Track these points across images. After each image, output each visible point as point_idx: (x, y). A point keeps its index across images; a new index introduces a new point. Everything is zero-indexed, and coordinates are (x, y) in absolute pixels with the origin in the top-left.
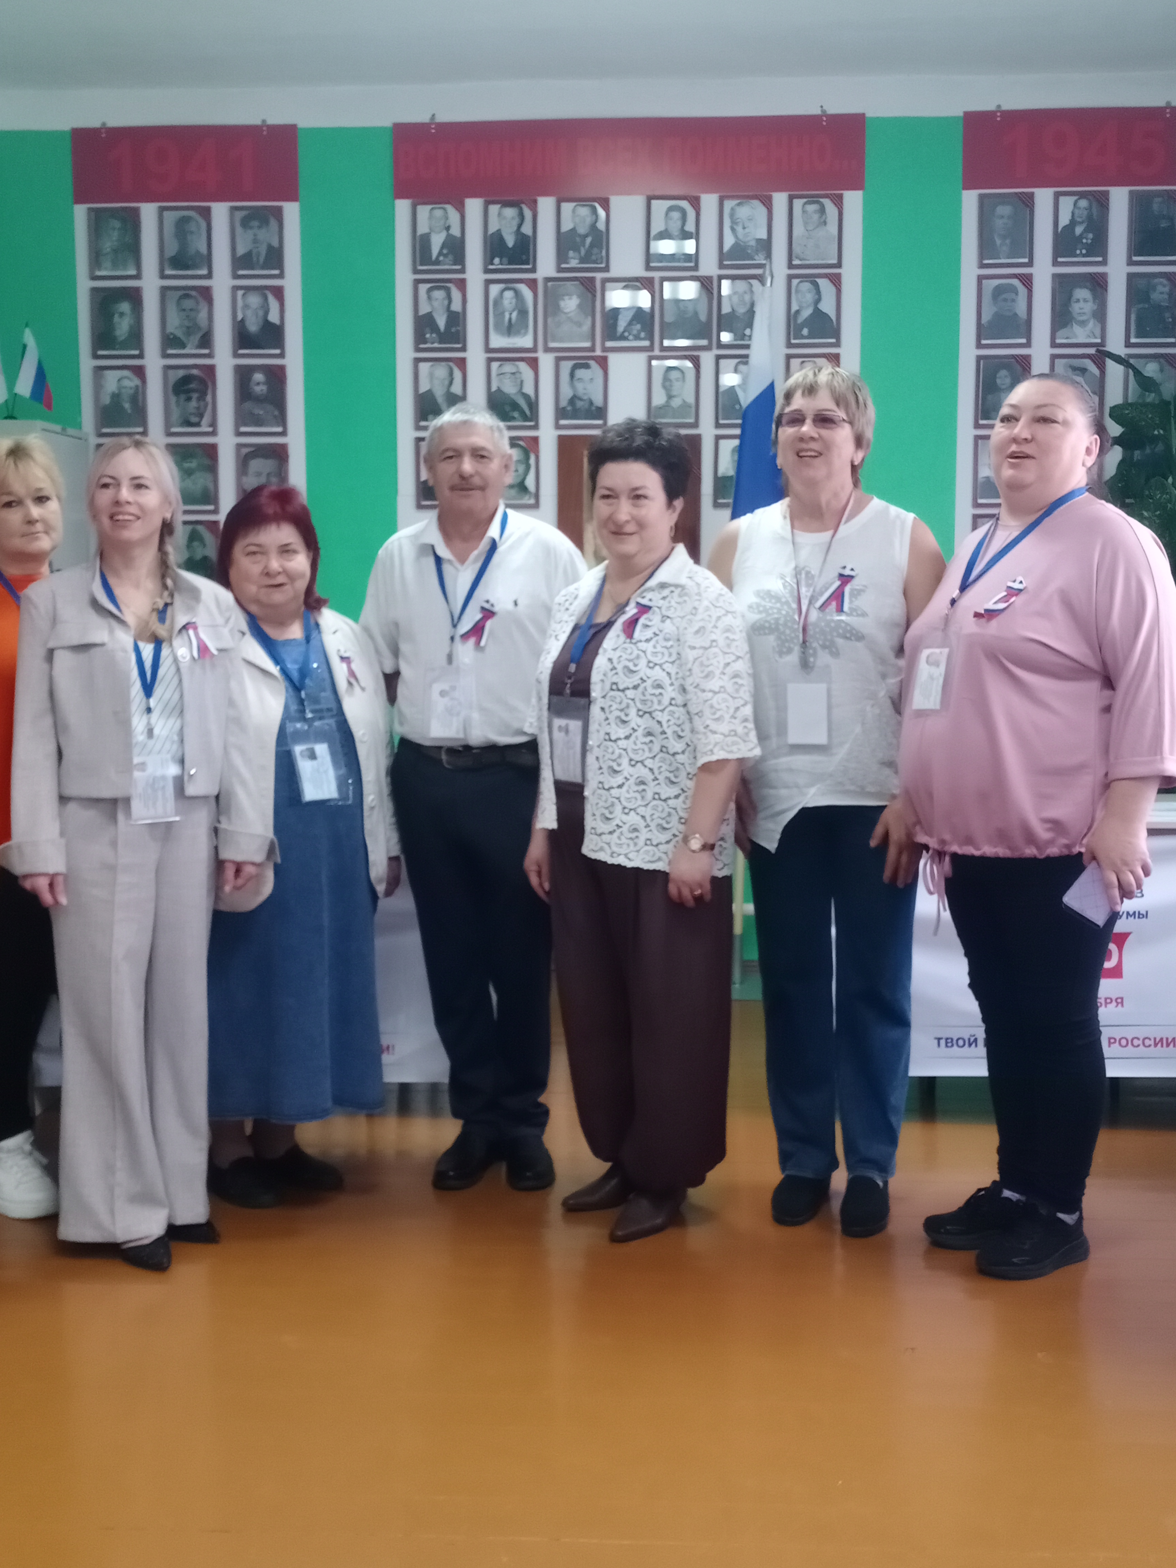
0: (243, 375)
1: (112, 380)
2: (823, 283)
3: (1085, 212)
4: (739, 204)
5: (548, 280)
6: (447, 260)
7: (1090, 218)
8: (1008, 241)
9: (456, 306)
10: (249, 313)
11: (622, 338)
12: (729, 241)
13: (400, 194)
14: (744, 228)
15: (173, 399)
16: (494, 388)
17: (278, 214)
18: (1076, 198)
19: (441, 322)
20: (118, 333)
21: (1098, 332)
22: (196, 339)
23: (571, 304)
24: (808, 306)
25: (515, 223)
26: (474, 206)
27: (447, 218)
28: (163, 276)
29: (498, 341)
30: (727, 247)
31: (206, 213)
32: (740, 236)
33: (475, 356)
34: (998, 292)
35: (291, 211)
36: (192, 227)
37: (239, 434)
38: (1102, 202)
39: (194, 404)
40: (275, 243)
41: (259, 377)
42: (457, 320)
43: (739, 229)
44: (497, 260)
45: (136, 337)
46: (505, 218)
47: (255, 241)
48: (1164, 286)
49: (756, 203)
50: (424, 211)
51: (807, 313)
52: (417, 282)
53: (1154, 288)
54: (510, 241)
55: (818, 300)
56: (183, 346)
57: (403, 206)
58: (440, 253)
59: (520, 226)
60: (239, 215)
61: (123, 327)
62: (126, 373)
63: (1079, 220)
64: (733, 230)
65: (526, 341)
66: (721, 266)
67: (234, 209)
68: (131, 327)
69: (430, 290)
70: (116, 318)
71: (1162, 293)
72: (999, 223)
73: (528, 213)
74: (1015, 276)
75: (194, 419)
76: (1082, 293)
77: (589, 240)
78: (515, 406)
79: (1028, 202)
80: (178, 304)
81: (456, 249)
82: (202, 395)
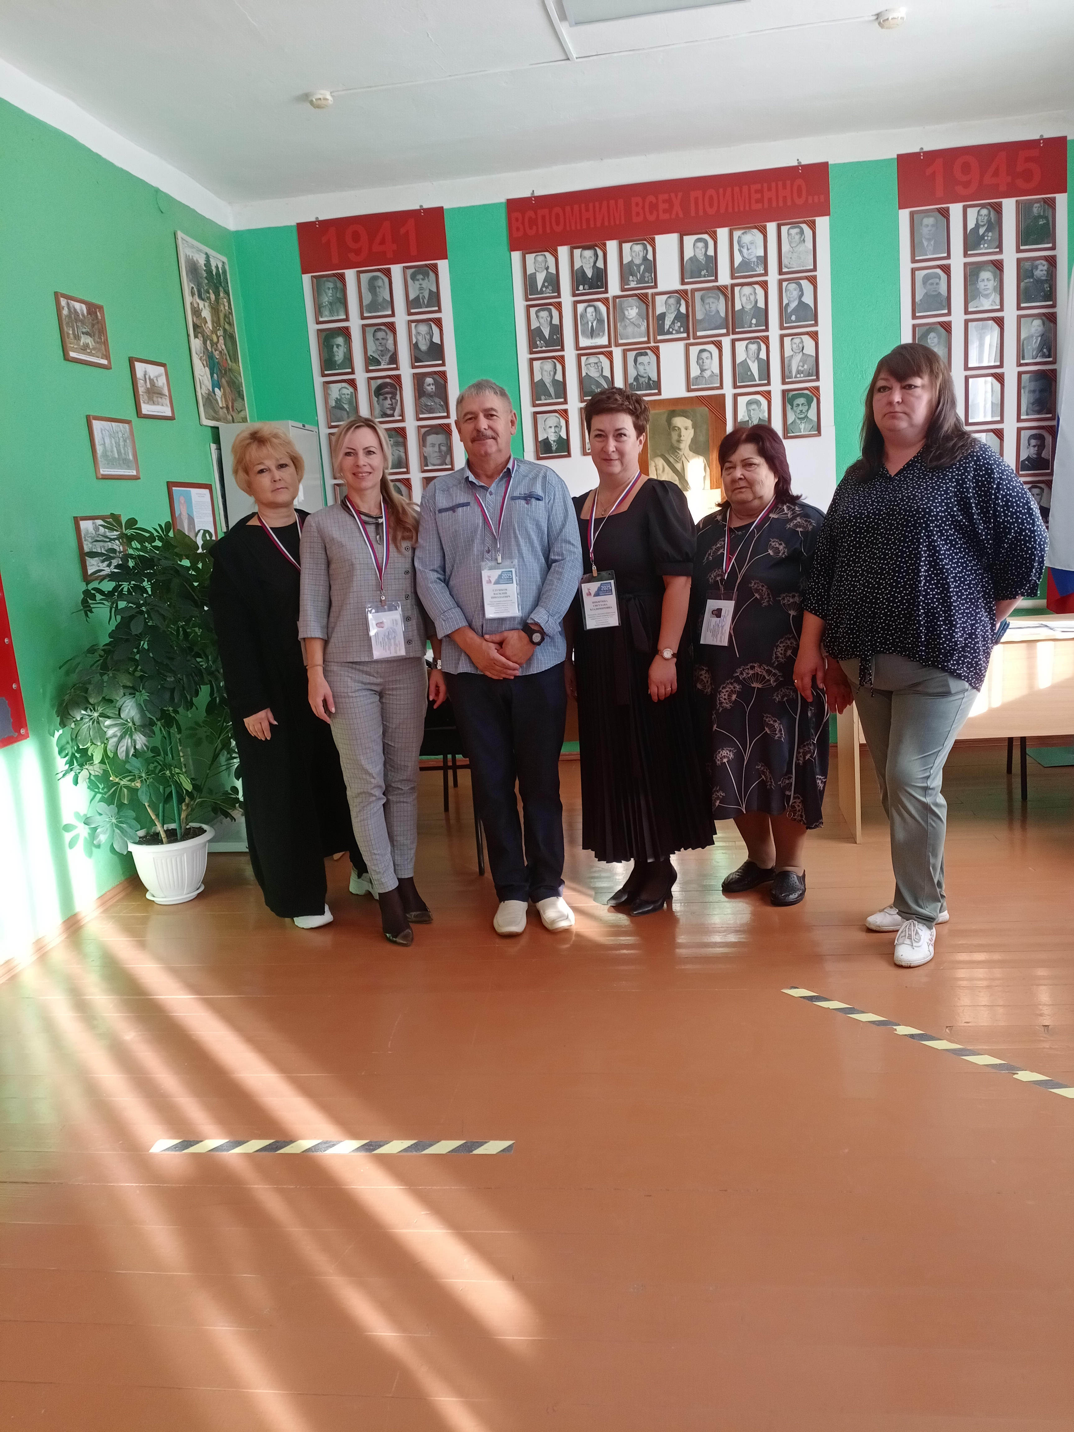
0: (419, 380)
1: (335, 390)
2: (805, 283)
3: (986, 218)
4: (743, 234)
5: (615, 297)
6: (548, 290)
7: (989, 221)
8: (932, 243)
9: (556, 321)
10: (420, 338)
11: (669, 333)
12: (738, 259)
13: (513, 247)
14: (748, 249)
15: (375, 399)
16: (584, 374)
18: (979, 208)
19: (546, 333)
20: (337, 358)
21: (998, 301)
22: (387, 358)
23: (632, 312)
24: (794, 300)
25: (592, 260)
26: (563, 251)
27: (546, 261)
29: (584, 342)
30: (736, 264)
32: (746, 255)
33: (570, 353)
34: (926, 279)
35: (443, 265)
36: (379, 283)
38: (998, 209)
39: (389, 401)
40: (434, 290)
41: (429, 380)
42: (558, 330)
43: (745, 250)
44: (581, 287)
45: (349, 361)
46: (585, 258)
47: (421, 289)
48: (1044, 266)
49: (755, 231)
50: (530, 258)
51: (793, 305)
52: (528, 307)
53: (1037, 268)
54: (589, 273)
55: (801, 295)
56: (379, 363)
57: (516, 256)
58: (543, 286)
59: (595, 263)
60: (410, 272)
61: (339, 355)
62: (344, 385)
63: (982, 224)
64: (740, 251)
65: (603, 341)
66: (733, 277)
68: (345, 354)
69: (537, 312)
70: (335, 349)
71: (1042, 270)
72: (925, 231)
73: (600, 253)
74: (939, 267)
75: (389, 412)
76: (986, 276)
77: (642, 267)
78: (599, 385)
79: (945, 214)
80: (374, 336)
81: (554, 282)
82: (394, 396)
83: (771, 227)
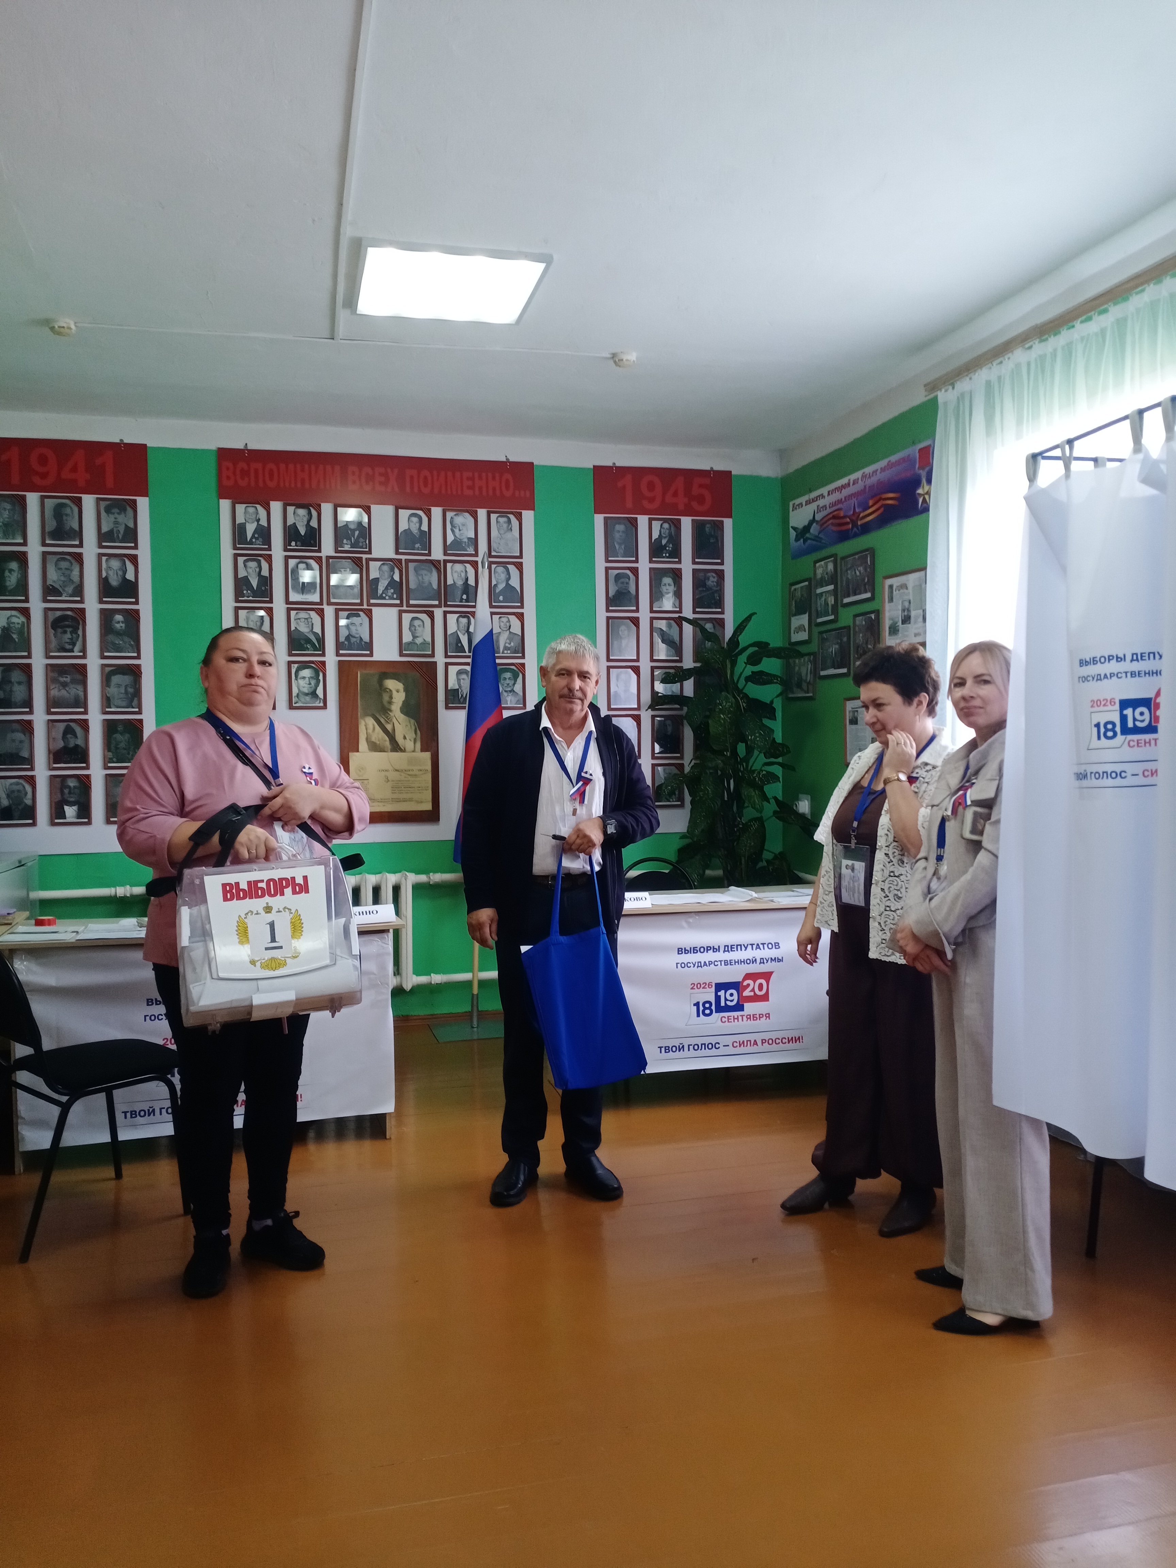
0: (106, 617)
2: (511, 568)
3: (667, 531)
4: (455, 515)
5: (328, 558)
6: (258, 542)
7: (670, 535)
8: (623, 547)
9: (265, 572)
10: (111, 573)
11: (382, 598)
12: (450, 538)
13: (222, 495)
14: (460, 530)
15: (52, 632)
16: (293, 628)
17: (133, 505)
18: (662, 522)
19: (254, 583)
20: (8, 584)
21: (677, 604)
22: (70, 589)
24: (502, 582)
25: (305, 519)
26: (276, 507)
27: (257, 513)
28: (44, 544)
29: (294, 597)
30: (449, 542)
31: (78, 502)
32: (457, 535)
33: (279, 606)
34: (618, 577)
35: (143, 503)
36: (68, 511)
37: (103, 657)
38: (677, 525)
39: (68, 635)
40: (131, 525)
41: (119, 617)
42: (266, 583)
43: (457, 531)
44: (293, 543)
45: (23, 588)
46: (298, 515)
47: (116, 523)
48: (714, 577)
49: (467, 514)
50: (240, 508)
51: (501, 586)
52: (236, 556)
53: (708, 579)
54: (302, 531)
55: (509, 578)
56: (60, 595)
57: (225, 505)
58: (253, 537)
59: (309, 521)
60: (103, 504)
61: (12, 579)
62: (14, 613)
63: (664, 535)
64: (453, 531)
65: (315, 598)
66: (445, 554)
67: (98, 500)
68: (18, 581)
69: (245, 561)
71: (713, 582)
72: (617, 536)
73: (314, 513)
74: (628, 568)
75: (68, 647)
76: (667, 580)
77: (357, 533)
78: (309, 641)
79: (634, 523)
80: (56, 565)
81: (264, 534)
82: (75, 630)
83: (482, 513)
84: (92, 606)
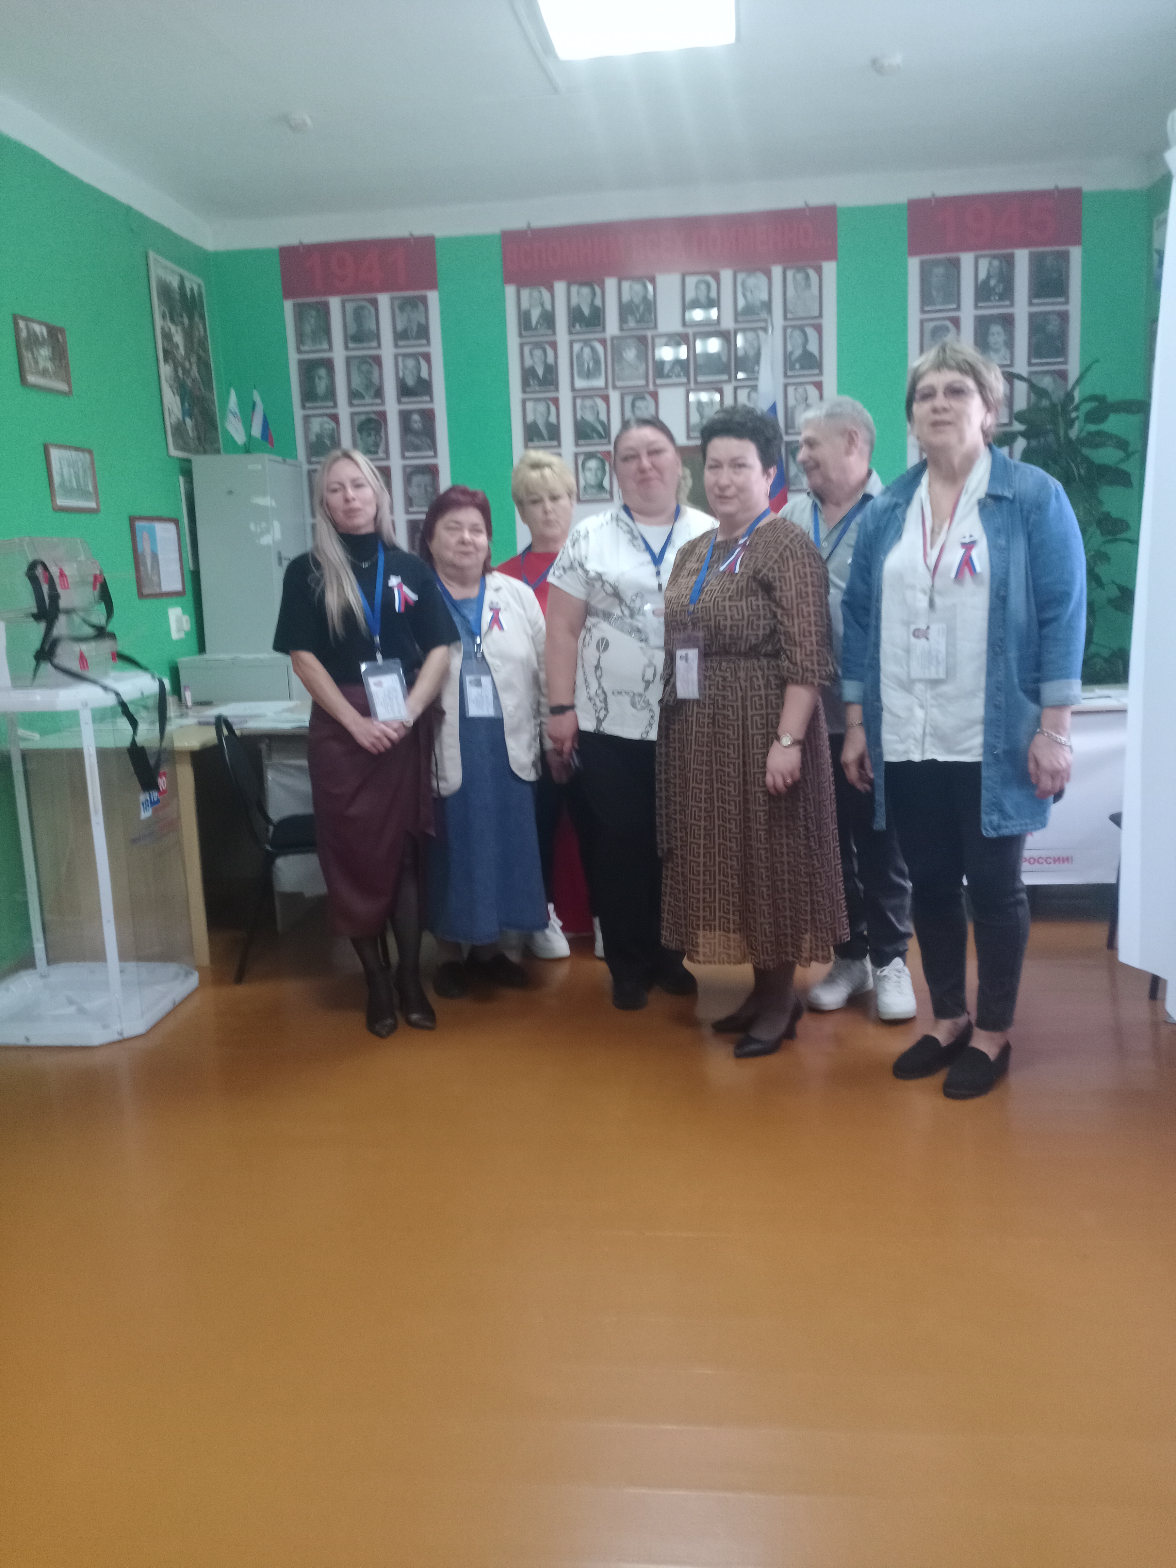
0: (405, 417)
1: (316, 425)
2: (809, 330)
3: (997, 269)
4: (748, 276)
5: (613, 338)
6: (543, 327)
7: (1001, 273)
8: (942, 293)
9: (550, 360)
10: (407, 373)
11: (668, 376)
13: (507, 281)
14: (752, 293)
15: (358, 435)
16: (579, 417)
17: (424, 300)
18: (990, 259)
19: (540, 371)
20: (319, 390)
21: (1008, 356)
22: (372, 392)
23: (630, 354)
24: (799, 348)
25: (589, 298)
26: (560, 287)
27: (541, 297)
29: (580, 383)
30: (740, 307)
31: (374, 303)
32: (749, 299)
33: (565, 395)
34: (935, 331)
36: (365, 312)
38: (1009, 261)
39: (373, 437)
40: (423, 321)
41: (416, 417)
42: (551, 371)
43: (749, 295)
44: (577, 326)
45: (331, 394)
46: (582, 295)
47: (409, 320)
48: (1055, 321)
49: (760, 274)
50: (525, 293)
51: (798, 352)
52: (522, 346)
53: (1049, 323)
54: (586, 311)
55: (806, 343)
56: (363, 397)
57: (510, 291)
58: (538, 322)
59: (592, 301)
60: (397, 303)
61: (321, 386)
62: (325, 419)
63: (993, 275)
64: (744, 296)
65: (600, 383)
66: (736, 321)
67: (392, 300)
68: (327, 387)
69: (531, 350)
70: (317, 380)
72: (935, 281)
73: (598, 290)
74: (947, 318)
75: (372, 449)
76: (996, 330)
77: (642, 308)
78: (594, 430)
79: (955, 264)
80: (359, 367)
81: (549, 319)
82: (378, 432)
83: (777, 271)
84: (392, 407)
